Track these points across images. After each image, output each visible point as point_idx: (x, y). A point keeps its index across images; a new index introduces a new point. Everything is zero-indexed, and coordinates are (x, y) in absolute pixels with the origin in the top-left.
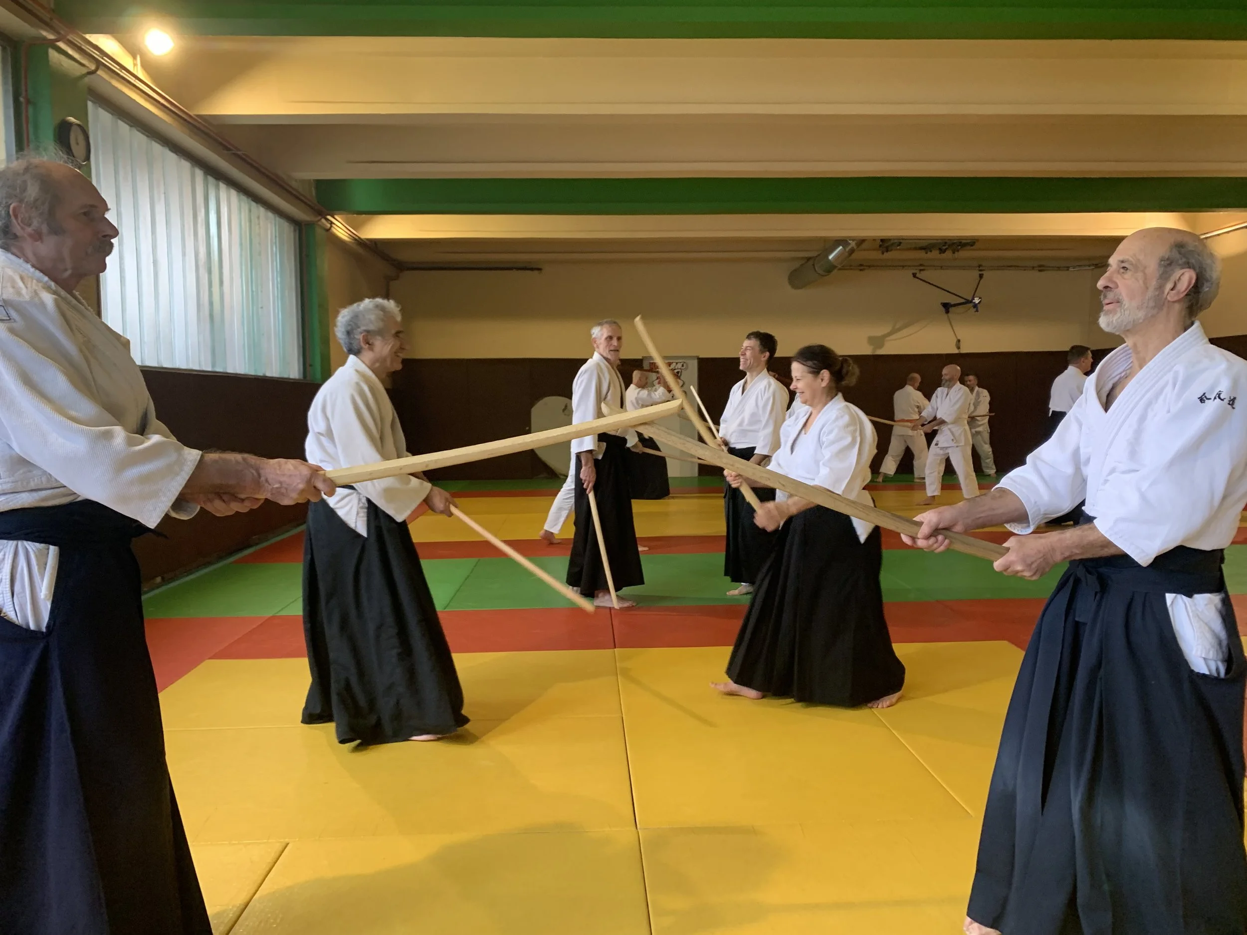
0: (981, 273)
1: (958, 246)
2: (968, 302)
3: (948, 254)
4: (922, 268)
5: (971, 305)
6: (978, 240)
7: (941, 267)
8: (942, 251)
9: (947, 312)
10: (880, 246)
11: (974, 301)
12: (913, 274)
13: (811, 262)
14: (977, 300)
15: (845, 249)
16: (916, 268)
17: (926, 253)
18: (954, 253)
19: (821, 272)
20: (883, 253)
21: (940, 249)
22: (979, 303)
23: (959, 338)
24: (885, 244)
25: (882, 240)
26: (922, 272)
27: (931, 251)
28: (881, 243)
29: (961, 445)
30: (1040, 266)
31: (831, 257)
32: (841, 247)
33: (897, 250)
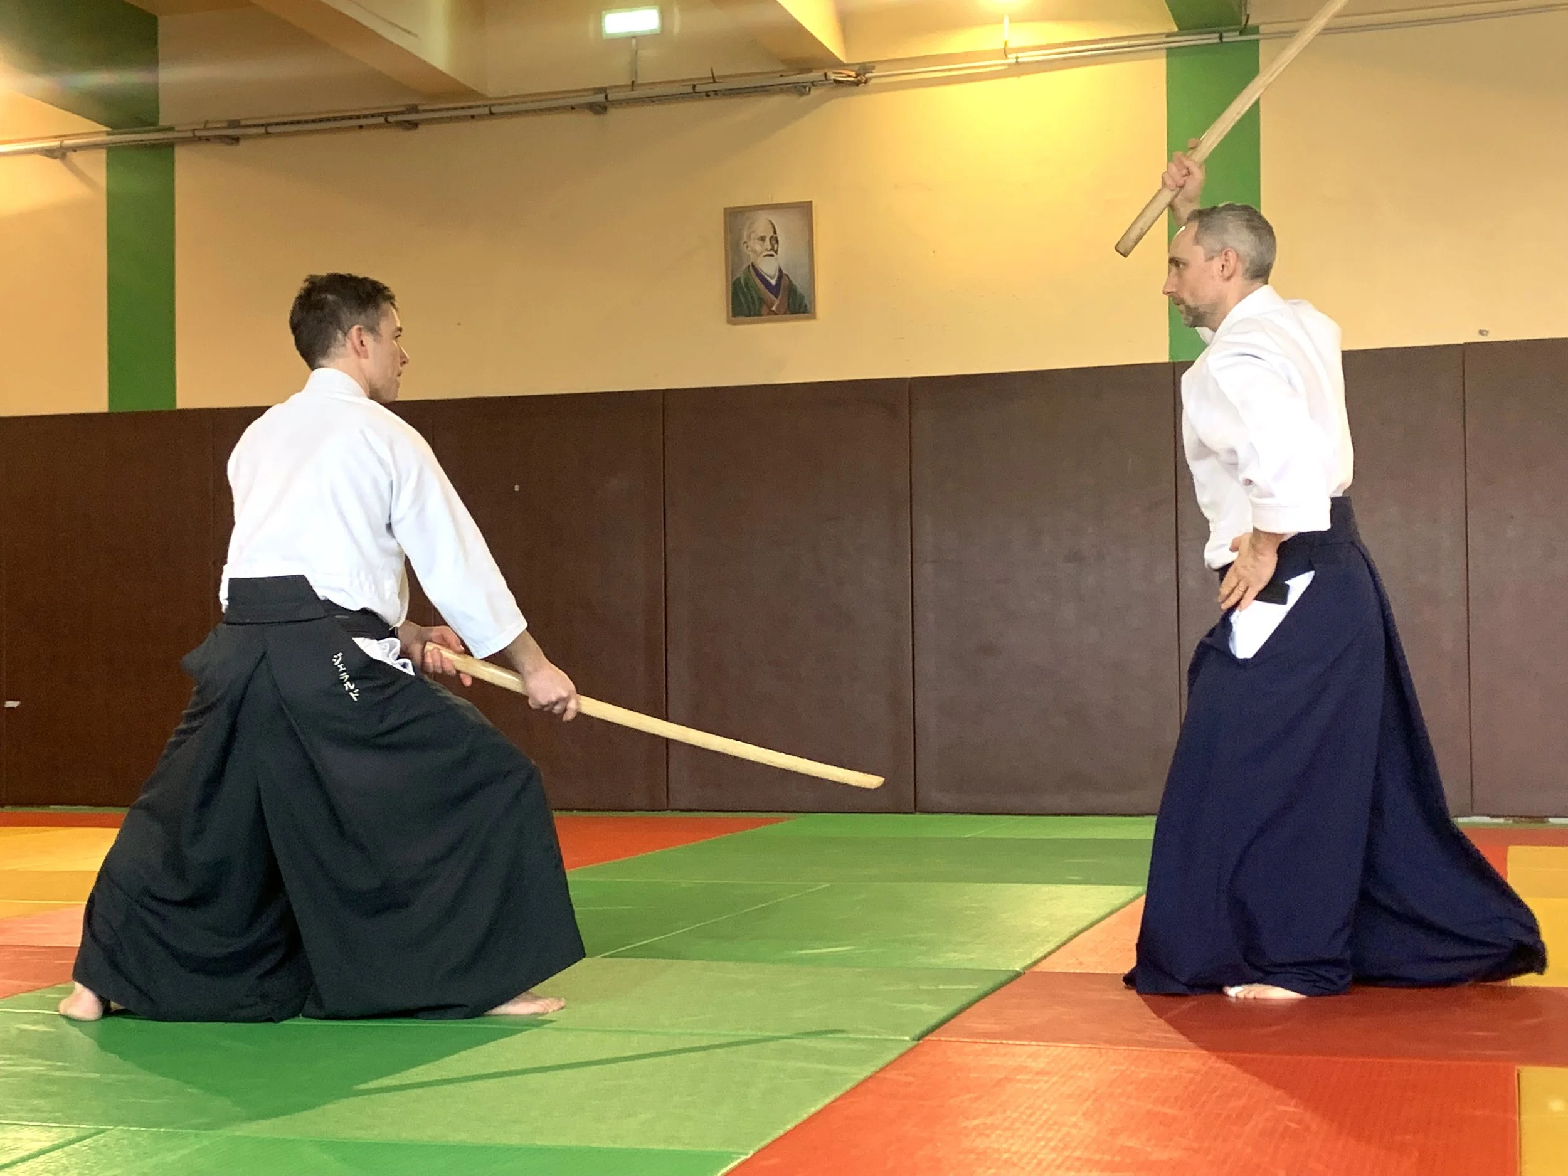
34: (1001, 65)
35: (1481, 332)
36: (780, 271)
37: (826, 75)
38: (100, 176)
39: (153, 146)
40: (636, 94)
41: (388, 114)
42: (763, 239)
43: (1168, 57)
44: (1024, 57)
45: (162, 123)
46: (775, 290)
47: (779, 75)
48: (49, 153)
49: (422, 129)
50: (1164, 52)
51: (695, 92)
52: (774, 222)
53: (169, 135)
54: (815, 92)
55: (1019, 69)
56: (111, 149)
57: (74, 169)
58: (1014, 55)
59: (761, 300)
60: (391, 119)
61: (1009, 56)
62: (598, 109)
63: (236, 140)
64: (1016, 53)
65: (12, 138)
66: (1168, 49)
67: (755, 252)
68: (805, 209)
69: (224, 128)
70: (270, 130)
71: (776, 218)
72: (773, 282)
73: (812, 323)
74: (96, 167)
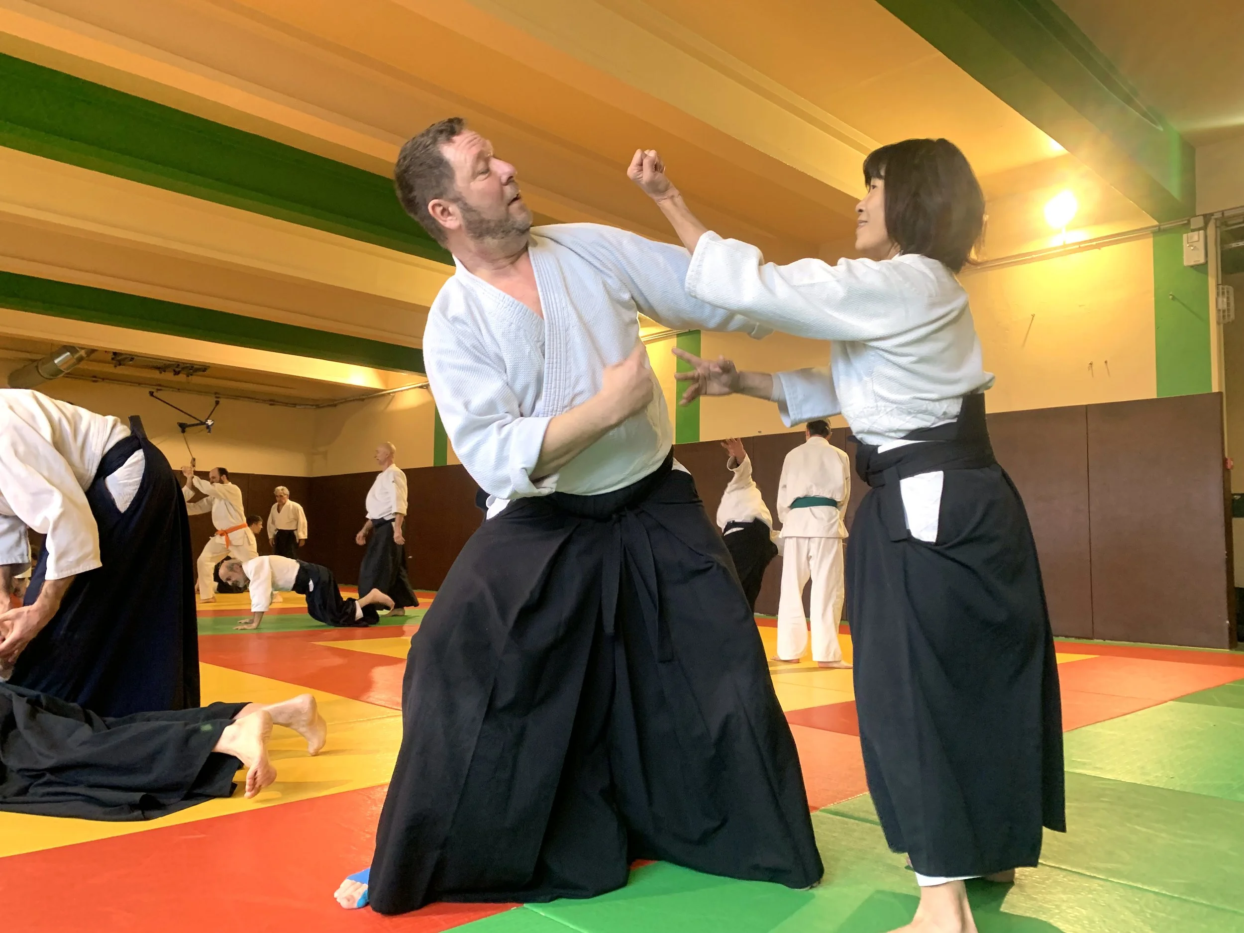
0: (217, 399)
1: (190, 369)
2: (203, 423)
3: (182, 377)
4: (159, 388)
5: (205, 426)
6: (209, 367)
7: (179, 389)
8: (177, 373)
9: (183, 431)
10: (113, 359)
11: (207, 423)
12: (150, 392)
13: (35, 364)
14: (210, 422)
15: (73, 356)
16: (154, 387)
17: (161, 373)
18: (188, 376)
19: (46, 376)
20: (115, 366)
21: (174, 371)
22: (212, 424)
23: (194, 457)
24: (118, 358)
25: (115, 354)
26: (159, 392)
27: (165, 371)
28: (113, 356)
30: (271, 400)
31: (56, 361)
32: (68, 354)
33: (130, 366)
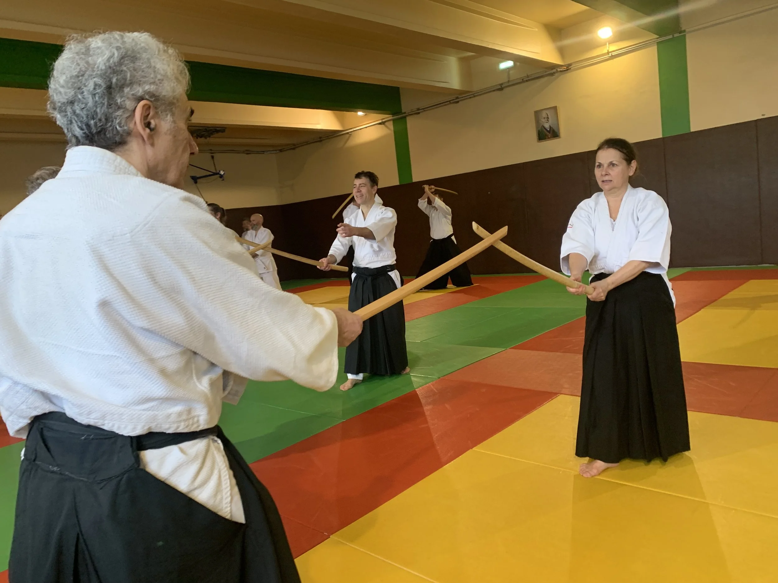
0: (212, 155)
1: (214, 132)
2: (215, 174)
5: (218, 175)
6: (226, 128)
9: (196, 182)
11: (220, 173)
14: (222, 173)
29: (271, 271)
30: (247, 150)
34: (607, 57)
35: (763, 115)
36: (550, 126)
37: (557, 70)
38: (392, 127)
39: (401, 118)
40: (510, 83)
41: (450, 101)
42: (545, 118)
43: (657, 45)
44: (614, 54)
45: (403, 111)
46: (549, 132)
47: (545, 72)
48: (380, 124)
49: (460, 102)
50: (656, 44)
51: (523, 81)
52: (548, 114)
53: (404, 115)
54: (556, 74)
55: (613, 57)
56: (394, 120)
57: (386, 127)
58: (611, 54)
59: (546, 135)
60: (451, 102)
61: (609, 54)
62: (501, 89)
63: (419, 113)
64: (611, 53)
65: (374, 121)
66: (657, 42)
67: (543, 122)
68: (555, 108)
69: (415, 111)
70: (425, 110)
71: (547, 112)
72: (548, 130)
73: (560, 139)
74: (390, 125)
